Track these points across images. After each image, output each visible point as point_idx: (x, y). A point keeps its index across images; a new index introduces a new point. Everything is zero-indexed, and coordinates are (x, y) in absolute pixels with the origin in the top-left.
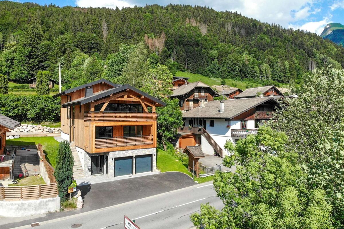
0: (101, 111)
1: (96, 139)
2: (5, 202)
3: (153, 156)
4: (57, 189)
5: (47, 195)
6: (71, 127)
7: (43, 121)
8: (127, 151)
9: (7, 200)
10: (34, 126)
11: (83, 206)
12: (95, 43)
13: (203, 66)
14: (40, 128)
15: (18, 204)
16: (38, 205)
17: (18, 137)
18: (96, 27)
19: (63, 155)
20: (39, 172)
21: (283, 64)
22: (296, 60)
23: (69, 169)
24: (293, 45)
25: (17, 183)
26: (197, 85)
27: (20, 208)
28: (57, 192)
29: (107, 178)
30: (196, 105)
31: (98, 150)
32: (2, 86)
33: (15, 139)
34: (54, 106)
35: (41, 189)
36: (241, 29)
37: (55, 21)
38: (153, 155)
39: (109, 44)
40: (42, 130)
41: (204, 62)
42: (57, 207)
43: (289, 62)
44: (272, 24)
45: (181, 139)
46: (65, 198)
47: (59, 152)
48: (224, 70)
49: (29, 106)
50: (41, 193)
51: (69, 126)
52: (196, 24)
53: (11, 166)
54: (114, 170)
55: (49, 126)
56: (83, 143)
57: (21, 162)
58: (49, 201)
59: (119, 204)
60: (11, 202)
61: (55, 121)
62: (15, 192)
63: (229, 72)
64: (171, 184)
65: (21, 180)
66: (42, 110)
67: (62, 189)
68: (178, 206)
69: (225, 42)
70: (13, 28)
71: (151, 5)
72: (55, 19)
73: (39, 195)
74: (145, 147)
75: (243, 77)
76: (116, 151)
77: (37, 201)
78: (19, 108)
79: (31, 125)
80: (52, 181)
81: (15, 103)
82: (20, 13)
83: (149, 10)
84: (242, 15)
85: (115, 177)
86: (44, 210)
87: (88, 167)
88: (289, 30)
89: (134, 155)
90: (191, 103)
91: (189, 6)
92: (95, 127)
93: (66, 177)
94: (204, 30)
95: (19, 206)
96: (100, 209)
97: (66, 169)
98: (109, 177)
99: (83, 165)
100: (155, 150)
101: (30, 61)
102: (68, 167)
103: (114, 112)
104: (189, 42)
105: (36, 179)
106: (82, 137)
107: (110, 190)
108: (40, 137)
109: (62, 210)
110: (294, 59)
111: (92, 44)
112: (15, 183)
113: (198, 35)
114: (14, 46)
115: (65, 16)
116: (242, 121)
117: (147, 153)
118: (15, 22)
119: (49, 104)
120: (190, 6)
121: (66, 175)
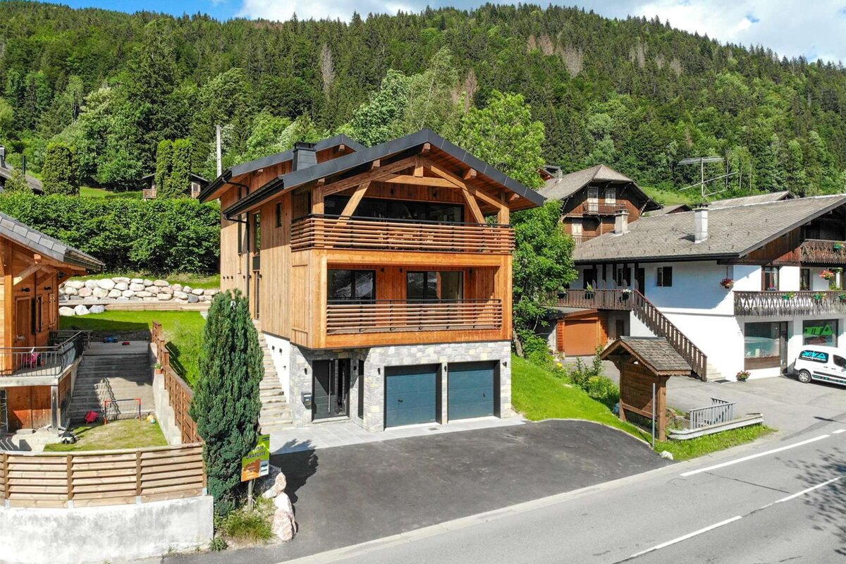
0: (343, 214)
1: (328, 303)
2: (9, 511)
3: (502, 366)
4: (200, 464)
5: (165, 487)
6: (249, 277)
7: (172, 271)
8: (421, 347)
9: (16, 503)
10: (148, 282)
11: (295, 529)
12: (304, 102)
13: (573, 154)
14: (164, 289)
15: (55, 520)
16: (129, 525)
17: (101, 309)
18: (305, 62)
19: (223, 340)
20: (153, 406)
21: (787, 148)
22: (820, 139)
23: (245, 391)
24: (809, 99)
25: (75, 441)
26: (595, 174)
27: (62, 532)
28: (200, 478)
29: (363, 432)
30: (592, 233)
31: (335, 339)
32: (63, 174)
33: (91, 314)
34: (202, 230)
35: (144, 463)
36: (671, 59)
37: (208, 51)
38: (501, 362)
39: (338, 104)
40: (170, 296)
41: (577, 143)
42: (199, 532)
43: (802, 143)
44: (752, 47)
45: (564, 323)
46: (231, 500)
47: (210, 329)
48: (628, 164)
49: (133, 227)
50: (144, 477)
51: (244, 277)
52: (554, 50)
53: (56, 382)
54: (383, 405)
55: (189, 285)
56: (286, 321)
57: (97, 375)
58: (172, 509)
59: (422, 526)
60: (32, 511)
61: (205, 271)
62: (48, 475)
63: (641, 169)
64: (583, 460)
65: (90, 432)
66: (170, 239)
67: (221, 466)
68: (658, 547)
69: (631, 94)
70: (107, 67)
71: (438, 10)
72: (208, 47)
73: (133, 486)
74: (476, 338)
75: (679, 181)
76: (389, 346)
77: (129, 510)
78: (107, 233)
79: (140, 281)
80: (186, 436)
81: (95, 219)
82: (125, 32)
83: (435, 19)
84: (673, 26)
85: (387, 429)
86: (152, 545)
87: (303, 394)
88: (795, 61)
89: (444, 362)
90: (577, 229)
91: (533, 7)
92: (326, 265)
93: (233, 423)
94: (574, 64)
95: (59, 525)
96: (358, 545)
97: (236, 389)
98: (367, 430)
99: (286, 389)
100: (507, 347)
101: (147, 137)
102: (243, 386)
103: (385, 221)
104: (536, 93)
105: (139, 428)
106: (283, 300)
107: (379, 471)
108: (163, 311)
109: (219, 547)
110: (814, 134)
111: (296, 103)
112: (69, 439)
113: (558, 77)
114: (108, 100)
115: (232, 39)
116: (764, 268)
117: (484, 357)
118: (114, 52)
119: (188, 223)
120: (535, 6)
121: (235, 413)
